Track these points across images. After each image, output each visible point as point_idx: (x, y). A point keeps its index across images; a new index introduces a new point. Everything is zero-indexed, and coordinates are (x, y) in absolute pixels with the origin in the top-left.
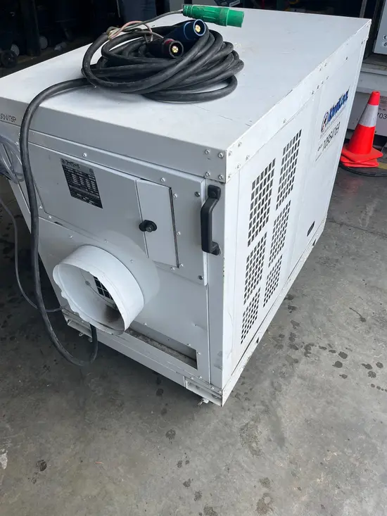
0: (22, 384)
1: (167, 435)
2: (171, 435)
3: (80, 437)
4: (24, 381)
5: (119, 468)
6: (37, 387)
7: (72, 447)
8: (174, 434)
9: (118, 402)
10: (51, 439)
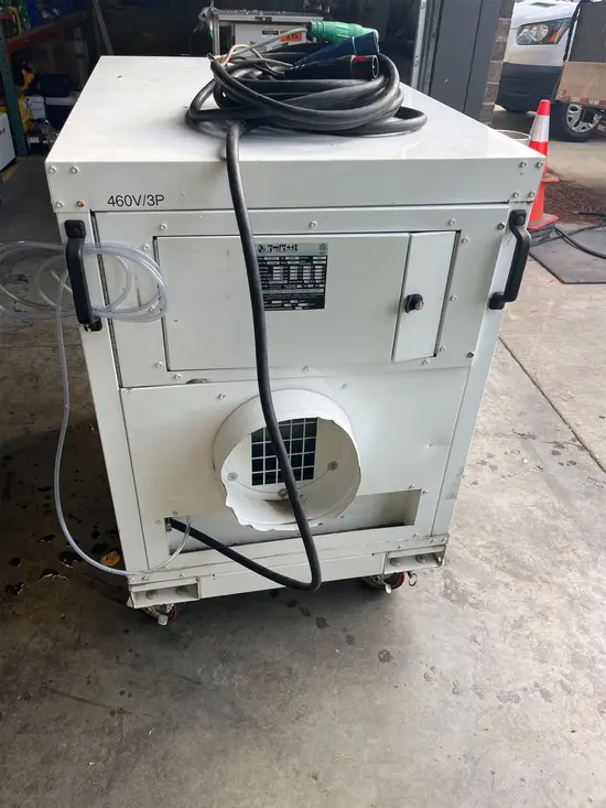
0: (100, 764)
1: (382, 660)
2: (386, 657)
3: (279, 753)
4: (97, 758)
5: (369, 742)
6: (133, 749)
7: (281, 774)
8: (388, 653)
9: (283, 673)
10: (240, 791)
